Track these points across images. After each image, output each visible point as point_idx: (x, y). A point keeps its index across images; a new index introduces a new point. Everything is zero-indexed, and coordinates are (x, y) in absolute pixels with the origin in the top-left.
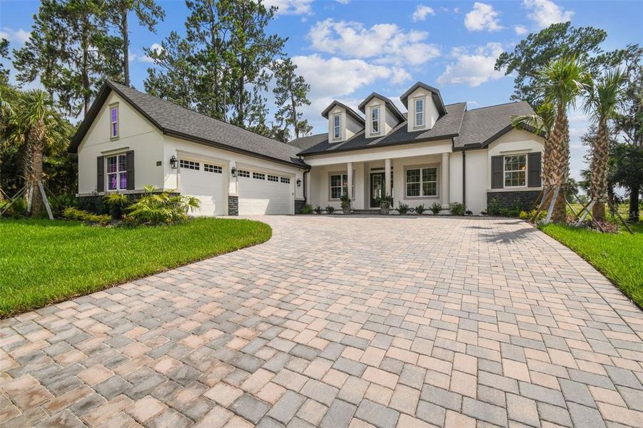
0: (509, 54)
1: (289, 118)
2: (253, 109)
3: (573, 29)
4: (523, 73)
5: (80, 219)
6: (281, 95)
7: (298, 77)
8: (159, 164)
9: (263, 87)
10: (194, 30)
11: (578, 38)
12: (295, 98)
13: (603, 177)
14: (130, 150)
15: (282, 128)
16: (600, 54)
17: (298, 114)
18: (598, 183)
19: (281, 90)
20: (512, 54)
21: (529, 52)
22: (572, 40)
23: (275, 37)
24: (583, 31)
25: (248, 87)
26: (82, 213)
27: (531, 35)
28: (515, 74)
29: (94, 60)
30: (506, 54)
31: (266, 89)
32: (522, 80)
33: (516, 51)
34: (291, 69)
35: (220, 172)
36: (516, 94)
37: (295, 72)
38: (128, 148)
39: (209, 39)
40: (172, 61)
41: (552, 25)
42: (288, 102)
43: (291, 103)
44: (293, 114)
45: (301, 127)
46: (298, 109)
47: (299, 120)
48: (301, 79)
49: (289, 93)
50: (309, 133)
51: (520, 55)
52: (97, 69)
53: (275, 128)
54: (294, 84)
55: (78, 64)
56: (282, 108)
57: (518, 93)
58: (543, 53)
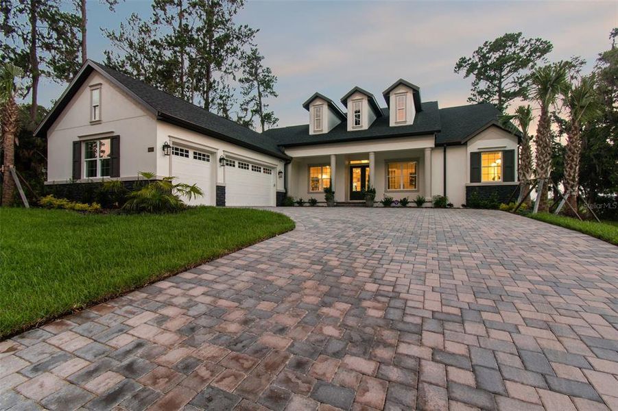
0: (467, 58)
1: (254, 109)
2: (221, 97)
3: (524, 40)
4: (478, 77)
5: (61, 207)
6: (247, 85)
7: (265, 68)
8: (151, 150)
9: (231, 76)
10: (161, 13)
11: (528, 48)
12: (262, 88)
13: (575, 173)
14: (115, 135)
15: (247, 119)
16: (548, 64)
17: (264, 106)
18: (571, 178)
19: (247, 80)
20: (470, 59)
21: (484, 58)
22: (522, 49)
23: (246, 27)
24: (533, 42)
25: (216, 75)
26: (64, 202)
27: (487, 42)
28: (472, 77)
29: (43, 37)
30: (465, 58)
31: (234, 78)
32: (478, 84)
33: (474, 56)
34: (258, 59)
35: (208, 160)
36: (472, 96)
37: (262, 63)
38: (112, 132)
39: (176, 24)
40: (131, 45)
41: (506, 34)
42: (255, 93)
43: (257, 94)
44: (259, 105)
45: (266, 118)
46: (264, 101)
47: (265, 111)
48: (268, 71)
49: (255, 83)
50: (275, 124)
51: (477, 60)
52: (48, 47)
53: (240, 118)
54: (261, 75)
55: (25, 40)
56: (248, 98)
57: (474, 95)
58: (498, 59)
